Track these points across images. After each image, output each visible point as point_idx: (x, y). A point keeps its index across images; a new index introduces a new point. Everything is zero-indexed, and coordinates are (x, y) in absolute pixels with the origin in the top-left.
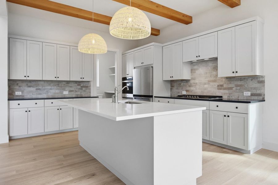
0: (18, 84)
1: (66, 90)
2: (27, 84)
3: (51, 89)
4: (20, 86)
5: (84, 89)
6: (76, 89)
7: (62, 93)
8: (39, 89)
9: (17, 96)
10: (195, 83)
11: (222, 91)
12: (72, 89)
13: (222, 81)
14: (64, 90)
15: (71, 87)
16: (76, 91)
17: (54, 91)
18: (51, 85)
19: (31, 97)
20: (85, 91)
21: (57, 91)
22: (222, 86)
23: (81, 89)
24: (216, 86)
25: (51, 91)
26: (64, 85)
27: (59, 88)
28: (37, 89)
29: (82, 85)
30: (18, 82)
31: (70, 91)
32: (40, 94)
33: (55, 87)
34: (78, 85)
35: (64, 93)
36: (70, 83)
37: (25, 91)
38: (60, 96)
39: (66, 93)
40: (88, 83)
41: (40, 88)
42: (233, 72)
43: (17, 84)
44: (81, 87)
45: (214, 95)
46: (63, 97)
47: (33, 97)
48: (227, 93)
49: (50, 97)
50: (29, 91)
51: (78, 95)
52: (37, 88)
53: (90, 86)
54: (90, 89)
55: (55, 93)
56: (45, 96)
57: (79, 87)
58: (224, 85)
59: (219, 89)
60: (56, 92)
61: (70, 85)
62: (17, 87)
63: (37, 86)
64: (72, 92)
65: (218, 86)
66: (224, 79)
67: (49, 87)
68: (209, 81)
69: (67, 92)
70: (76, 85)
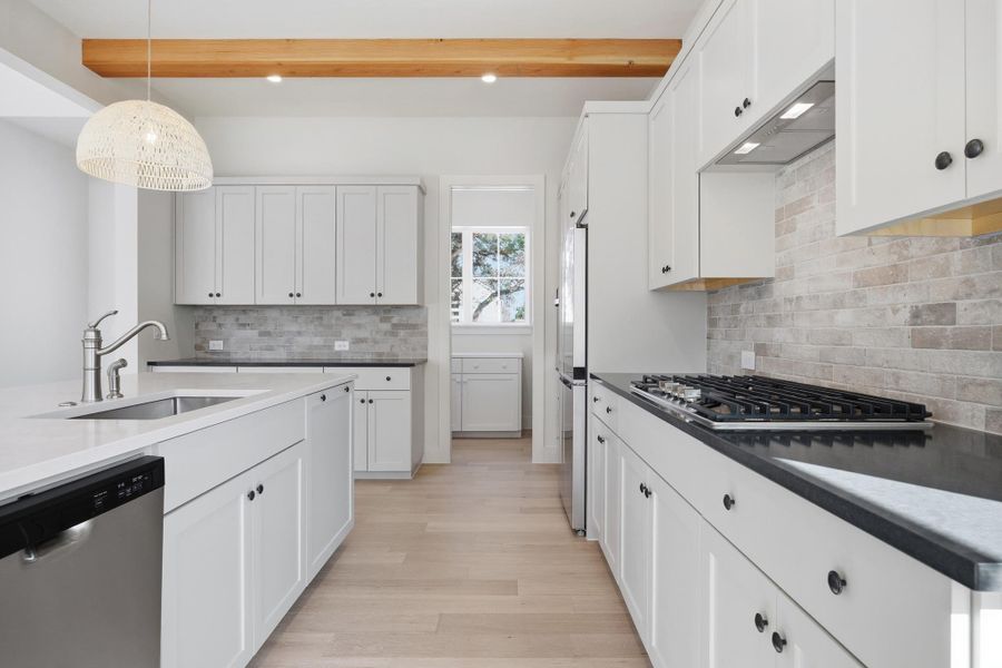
0: (214, 317)
1: (343, 336)
2: (237, 319)
3: (299, 333)
4: (220, 325)
5: (402, 333)
6: (377, 332)
7: (331, 347)
8: (267, 334)
9: (214, 352)
10: (790, 301)
11: (945, 361)
12: (362, 334)
13: (943, 271)
14: (338, 336)
15: (359, 326)
16: (376, 342)
17: (307, 340)
18: (299, 320)
19: (246, 356)
20: (405, 341)
21: (318, 341)
22: (944, 311)
23: (393, 335)
24: (905, 315)
25: (299, 339)
26: (338, 319)
27: (321, 329)
28: (261, 334)
29: (395, 320)
30: (215, 313)
31: (357, 341)
32: (270, 349)
33: (312, 327)
34: (381, 321)
35: (337, 348)
36: (356, 313)
37: (232, 340)
38: (324, 358)
39: (342, 346)
40: (417, 311)
41: (270, 328)
42: (943, 162)
43: (214, 319)
44: (394, 326)
45: (890, 392)
46: (334, 359)
47: (252, 357)
48: (984, 384)
49: (297, 358)
50: (239, 340)
51: (380, 354)
52: (262, 329)
53: (425, 324)
54: (425, 334)
55: (311, 347)
56: (282, 356)
57: (386, 326)
58: (961, 305)
59: (923, 342)
60: (315, 343)
61: (356, 320)
62: (213, 327)
63: (261, 325)
64: (363, 345)
65: (916, 315)
66: (958, 255)
67: (294, 328)
68: (863, 280)
69: (347, 343)
70: (376, 318)
